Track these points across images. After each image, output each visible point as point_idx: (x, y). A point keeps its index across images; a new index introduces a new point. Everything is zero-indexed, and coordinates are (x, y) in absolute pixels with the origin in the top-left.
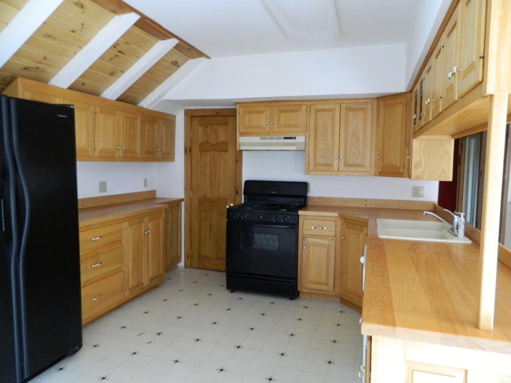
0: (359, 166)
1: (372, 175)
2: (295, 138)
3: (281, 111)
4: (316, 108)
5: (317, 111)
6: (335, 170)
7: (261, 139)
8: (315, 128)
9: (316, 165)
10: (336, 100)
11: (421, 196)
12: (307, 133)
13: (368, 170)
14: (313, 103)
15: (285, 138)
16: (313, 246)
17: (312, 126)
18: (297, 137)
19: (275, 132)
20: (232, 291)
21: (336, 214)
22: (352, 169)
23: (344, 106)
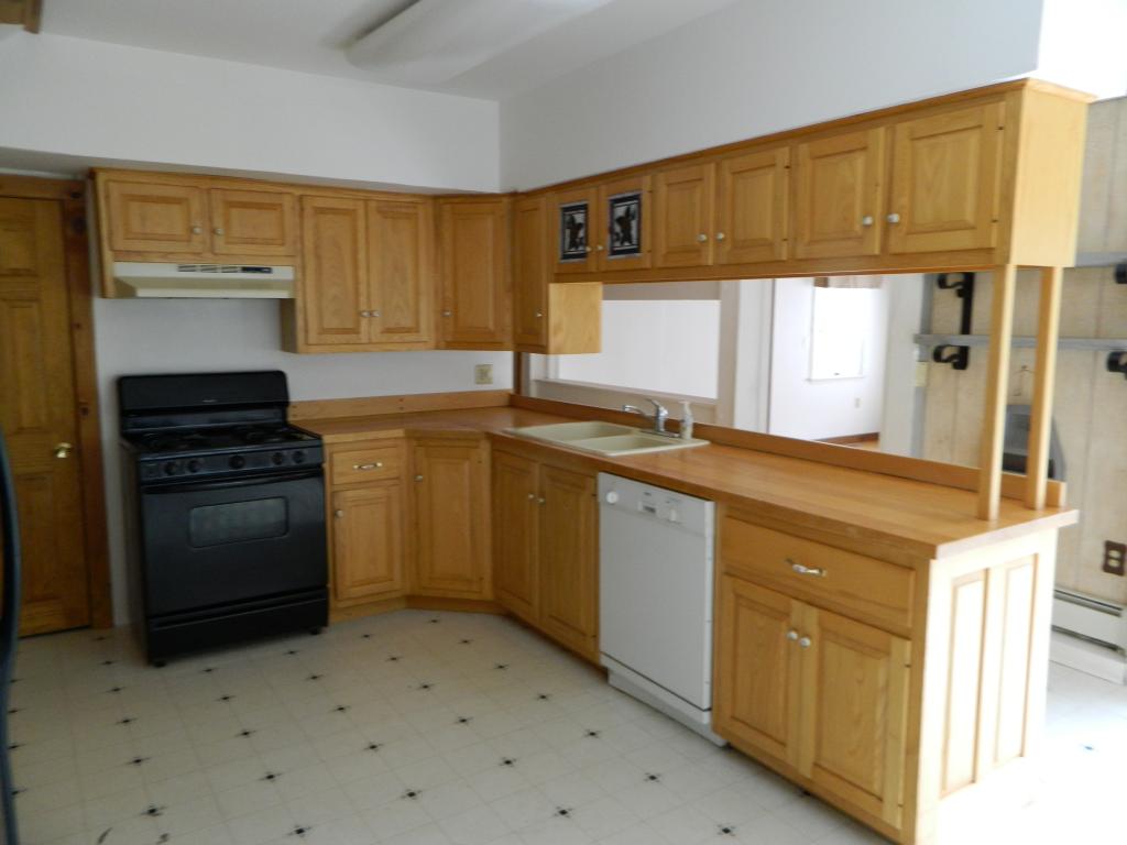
0: (409, 330)
1: (431, 349)
2: (269, 271)
3: (231, 205)
4: (316, 205)
5: (320, 211)
6: (363, 341)
7: (182, 268)
8: (317, 247)
9: (323, 331)
10: (358, 191)
11: (490, 382)
12: (298, 260)
13: (425, 338)
14: (309, 192)
15: (246, 270)
16: (356, 506)
17: (309, 244)
18: (275, 269)
19: (216, 254)
20: (160, 665)
21: (399, 433)
22: (396, 337)
23: (373, 205)
